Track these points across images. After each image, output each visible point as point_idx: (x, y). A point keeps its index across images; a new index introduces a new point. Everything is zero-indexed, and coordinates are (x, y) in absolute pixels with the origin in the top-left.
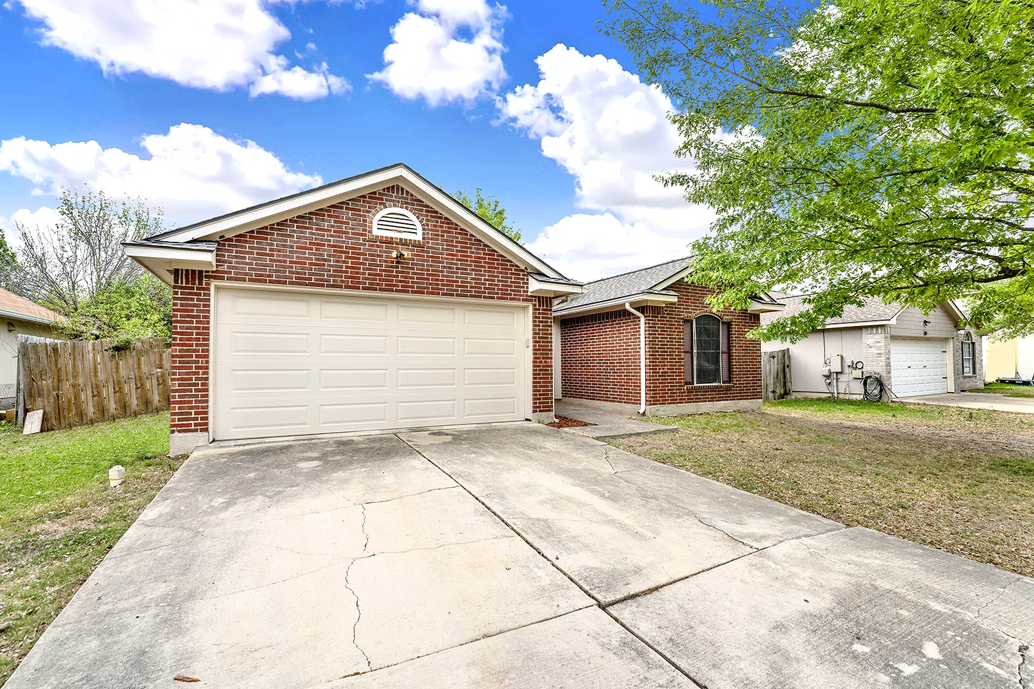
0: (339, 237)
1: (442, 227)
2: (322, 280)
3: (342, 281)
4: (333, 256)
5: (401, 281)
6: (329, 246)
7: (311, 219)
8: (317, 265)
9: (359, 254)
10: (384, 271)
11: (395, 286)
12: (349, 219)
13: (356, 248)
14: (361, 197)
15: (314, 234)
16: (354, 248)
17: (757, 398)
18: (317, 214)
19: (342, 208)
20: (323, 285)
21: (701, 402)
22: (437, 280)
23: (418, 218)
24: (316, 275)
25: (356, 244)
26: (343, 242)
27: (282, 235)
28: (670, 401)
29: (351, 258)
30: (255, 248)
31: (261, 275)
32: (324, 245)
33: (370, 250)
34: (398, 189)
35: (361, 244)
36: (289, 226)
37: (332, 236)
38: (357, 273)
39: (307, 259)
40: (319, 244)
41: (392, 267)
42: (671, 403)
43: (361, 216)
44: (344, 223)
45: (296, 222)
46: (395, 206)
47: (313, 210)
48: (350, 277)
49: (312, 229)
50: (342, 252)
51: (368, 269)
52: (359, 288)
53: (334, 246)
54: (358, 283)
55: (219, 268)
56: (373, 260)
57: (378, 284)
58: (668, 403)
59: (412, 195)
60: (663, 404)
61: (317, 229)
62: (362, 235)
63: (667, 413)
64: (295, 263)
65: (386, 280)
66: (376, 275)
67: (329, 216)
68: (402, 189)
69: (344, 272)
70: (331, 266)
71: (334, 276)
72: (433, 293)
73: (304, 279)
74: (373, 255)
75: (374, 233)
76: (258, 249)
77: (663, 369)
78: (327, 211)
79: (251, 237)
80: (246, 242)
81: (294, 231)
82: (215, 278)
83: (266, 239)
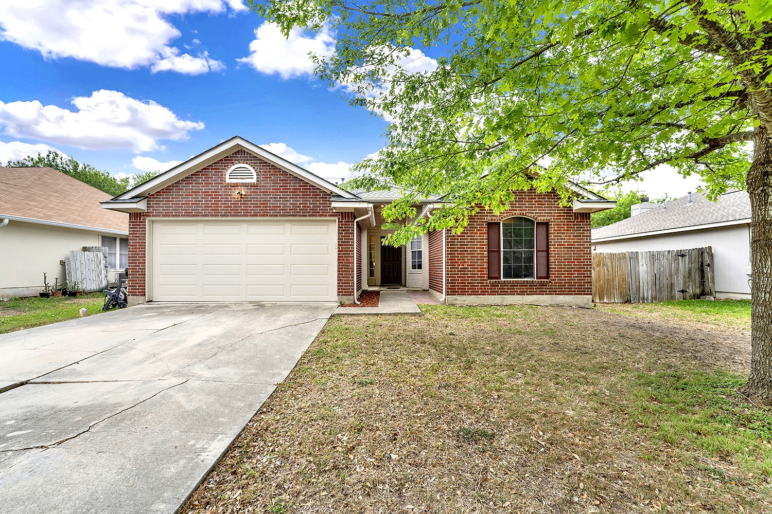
0: (208, 186)
1: (270, 172)
2: (198, 213)
3: (209, 212)
4: (204, 198)
5: (243, 210)
6: (202, 192)
7: (192, 178)
8: (196, 204)
9: (218, 195)
10: (233, 204)
11: (239, 212)
12: (213, 175)
13: (217, 192)
14: (220, 161)
15: (194, 186)
16: (216, 192)
17: (584, 294)
18: (195, 175)
19: (209, 169)
20: (199, 216)
21: (509, 295)
22: (266, 207)
23: (254, 168)
24: (195, 210)
25: (217, 189)
26: (210, 189)
27: (178, 189)
28: (470, 293)
29: (214, 198)
30: (165, 198)
31: (168, 213)
32: (199, 192)
33: (224, 192)
34: (241, 152)
35: (220, 189)
36: (181, 184)
37: (203, 186)
38: (217, 207)
39: (190, 201)
40: (197, 192)
41: (237, 201)
42: (471, 295)
43: (220, 172)
44: (210, 178)
45: (185, 181)
46: (239, 163)
47: (193, 173)
48: (213, 210)
49: (192, 183)
50: (209, 195)
51: (223, 204)
52: (218, 216)
53: (205, 192)
54: (218, 213)
55: (149, 211)
56: (227, 198)
57: (229, 213)
58: (468, 294)
59: (250, 154)
60: (462, 295)
61: (195, 184)
62: (220, 183)
63: (466, 302)
64: (184, 204)
65: (234, 210)
66: (228, 207)
67: (202, 175)
68: (245, 151)
69: (210, 207)
70: (203, 204)
71: (205, 210)
72: (263, 216)
73: (189, 213)
74: (226, 195)
75: (227, 182)
76: (166, 198)
77: (463, 265)
78: (201, 172)
79: (163, 192)
80: (161, 195)
81: (184, 186)
82: (147, 216)
83: (170, 192)
